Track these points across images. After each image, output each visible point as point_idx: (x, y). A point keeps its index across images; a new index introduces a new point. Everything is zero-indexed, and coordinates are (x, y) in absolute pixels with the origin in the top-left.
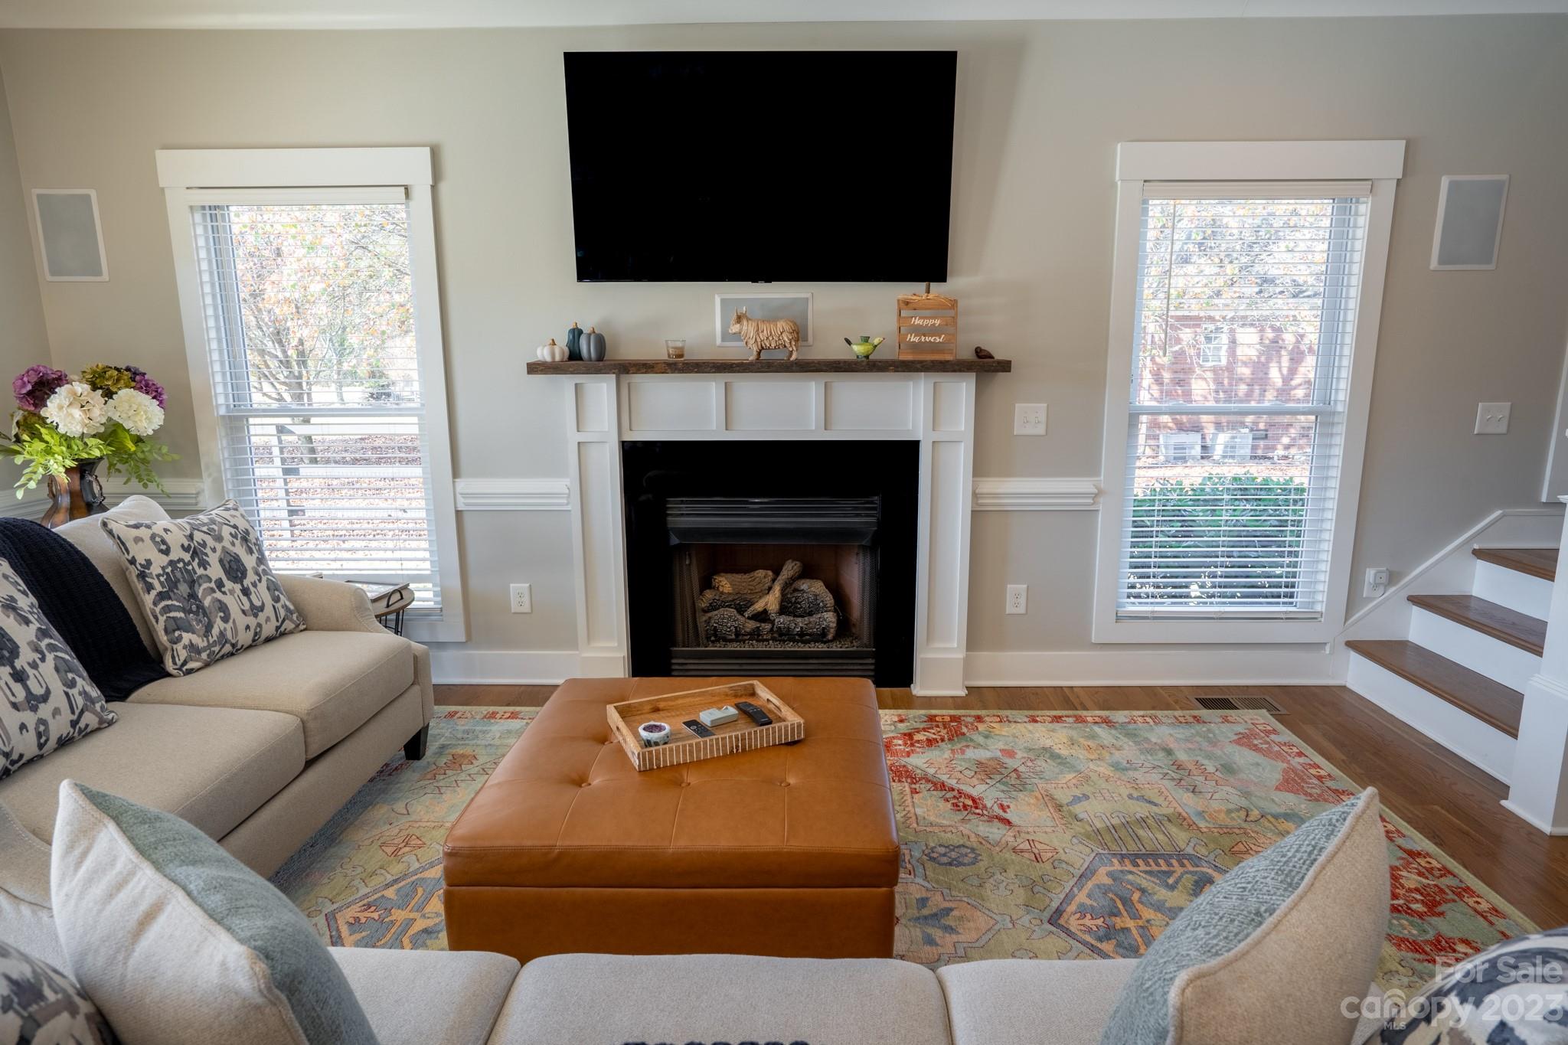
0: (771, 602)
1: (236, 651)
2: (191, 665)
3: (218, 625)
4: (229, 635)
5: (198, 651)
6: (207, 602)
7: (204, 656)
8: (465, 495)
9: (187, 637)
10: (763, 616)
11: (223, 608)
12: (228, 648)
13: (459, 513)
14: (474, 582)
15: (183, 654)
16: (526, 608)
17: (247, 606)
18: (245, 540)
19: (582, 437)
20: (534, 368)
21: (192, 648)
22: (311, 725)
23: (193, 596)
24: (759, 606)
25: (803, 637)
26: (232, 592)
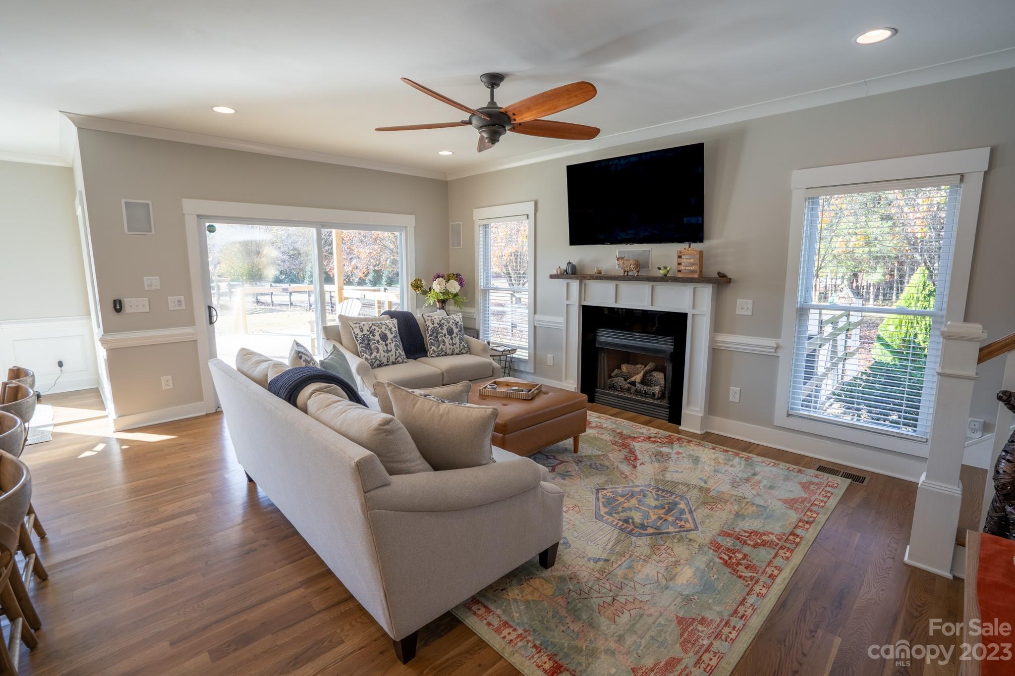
0: (638, 378)
1: (446, 355)
2: (433, 355)
3: (441, 346)
4: (444, 349)
5: (435, 352)
6: (440, 339)
7: (436, 353)
8: (538, 321)
9: (433, 347)
10: (633, 384)
11: (444, 341)
12: (443, 353)
13: (535, 327)
14: (538, 352)
15: (432, 352)
16: (552, 364)
17: (451, 343)
18: (457, 324)
19: (568, 302)
20: (552, 277)
21: (434, 350)
22: (445, 375)
23: (437, 337)
24: (633, 379)
25: (645, 394)
26: (448, 338)
